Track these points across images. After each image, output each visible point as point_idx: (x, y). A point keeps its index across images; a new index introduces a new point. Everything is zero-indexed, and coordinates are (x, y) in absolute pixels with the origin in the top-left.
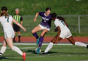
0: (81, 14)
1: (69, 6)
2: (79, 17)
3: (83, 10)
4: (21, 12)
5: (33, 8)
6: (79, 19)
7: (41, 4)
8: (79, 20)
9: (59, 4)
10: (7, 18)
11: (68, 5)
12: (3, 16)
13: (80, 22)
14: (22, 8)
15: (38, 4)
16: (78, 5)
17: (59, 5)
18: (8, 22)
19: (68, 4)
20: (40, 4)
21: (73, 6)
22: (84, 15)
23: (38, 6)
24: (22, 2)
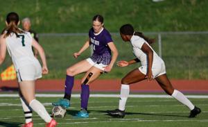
0: (165, 30)
1: (138, 13)
2: (160, 37)
3: (168, 22)
4: (36, 25)
5: (61, 16)
6: (160, 41)
7: (77, 9)
8: (160, 43)
9: (117, 8)
10: (21, 37)
11: (135, 10)
12: (12, 34)
13: (162, 46)
14: (37, 18)
15: (72, 9)
16: (158, 11)
17: (118, 12)
18: (24, 45)
19: (136, 8)
20: (75, 8)
21: (147, 12)
22: (171, 33)
23: (72, 14)
24: (37, 4)
